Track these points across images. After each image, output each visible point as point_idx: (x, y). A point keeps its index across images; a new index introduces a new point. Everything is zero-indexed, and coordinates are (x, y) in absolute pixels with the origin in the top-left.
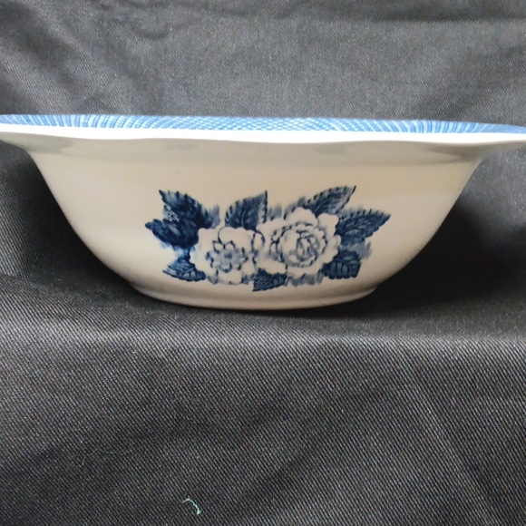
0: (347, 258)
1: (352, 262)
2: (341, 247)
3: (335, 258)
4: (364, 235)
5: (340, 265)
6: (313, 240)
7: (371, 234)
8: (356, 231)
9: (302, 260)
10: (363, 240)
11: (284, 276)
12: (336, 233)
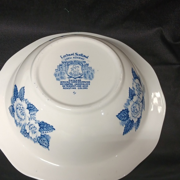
0: (126, 118)
1: (123, 118)
2: (129, 119)
3: (129, 115)
4: (126, 126)
5: (125, 115)
6: (135, 113)
7: (125, 128)
8: (129, 125)
9: (133, 107)
10: (126, 125)
11: (132, 99)
12: (133, 120)
